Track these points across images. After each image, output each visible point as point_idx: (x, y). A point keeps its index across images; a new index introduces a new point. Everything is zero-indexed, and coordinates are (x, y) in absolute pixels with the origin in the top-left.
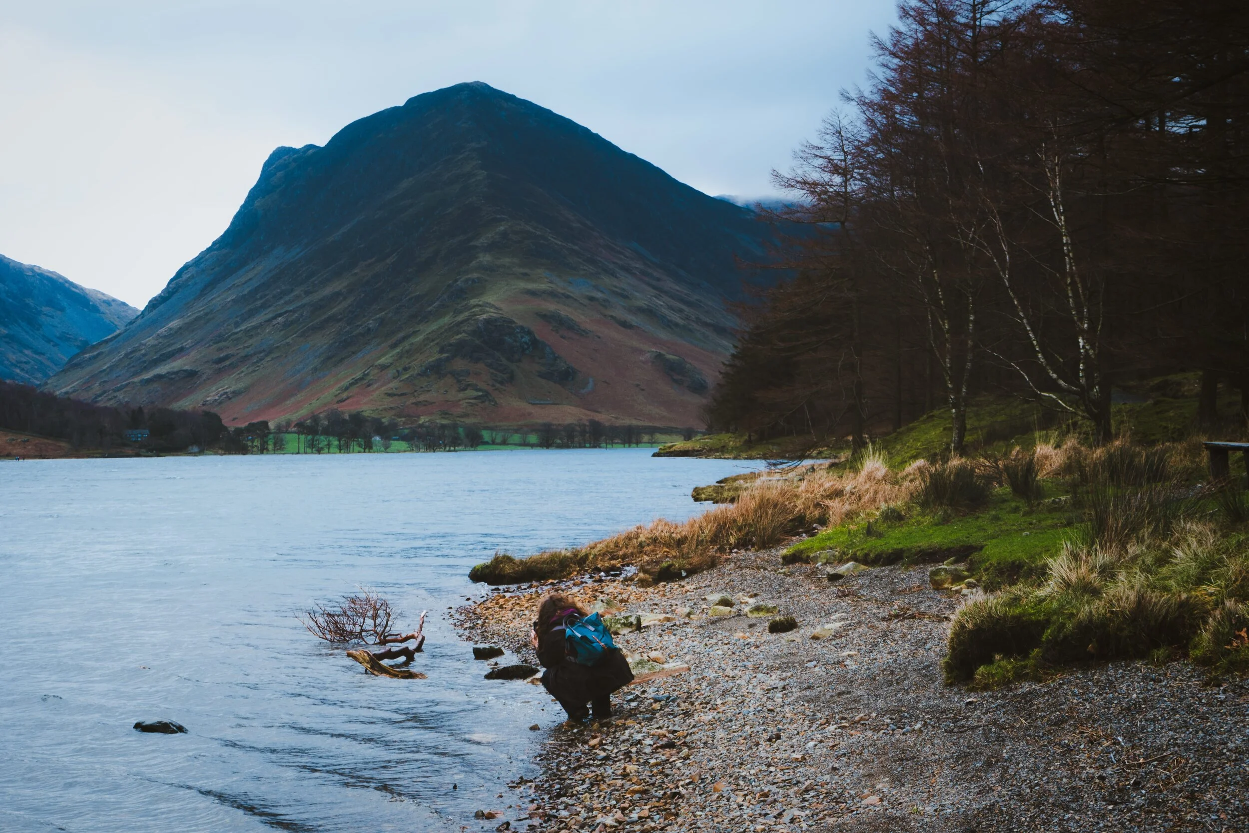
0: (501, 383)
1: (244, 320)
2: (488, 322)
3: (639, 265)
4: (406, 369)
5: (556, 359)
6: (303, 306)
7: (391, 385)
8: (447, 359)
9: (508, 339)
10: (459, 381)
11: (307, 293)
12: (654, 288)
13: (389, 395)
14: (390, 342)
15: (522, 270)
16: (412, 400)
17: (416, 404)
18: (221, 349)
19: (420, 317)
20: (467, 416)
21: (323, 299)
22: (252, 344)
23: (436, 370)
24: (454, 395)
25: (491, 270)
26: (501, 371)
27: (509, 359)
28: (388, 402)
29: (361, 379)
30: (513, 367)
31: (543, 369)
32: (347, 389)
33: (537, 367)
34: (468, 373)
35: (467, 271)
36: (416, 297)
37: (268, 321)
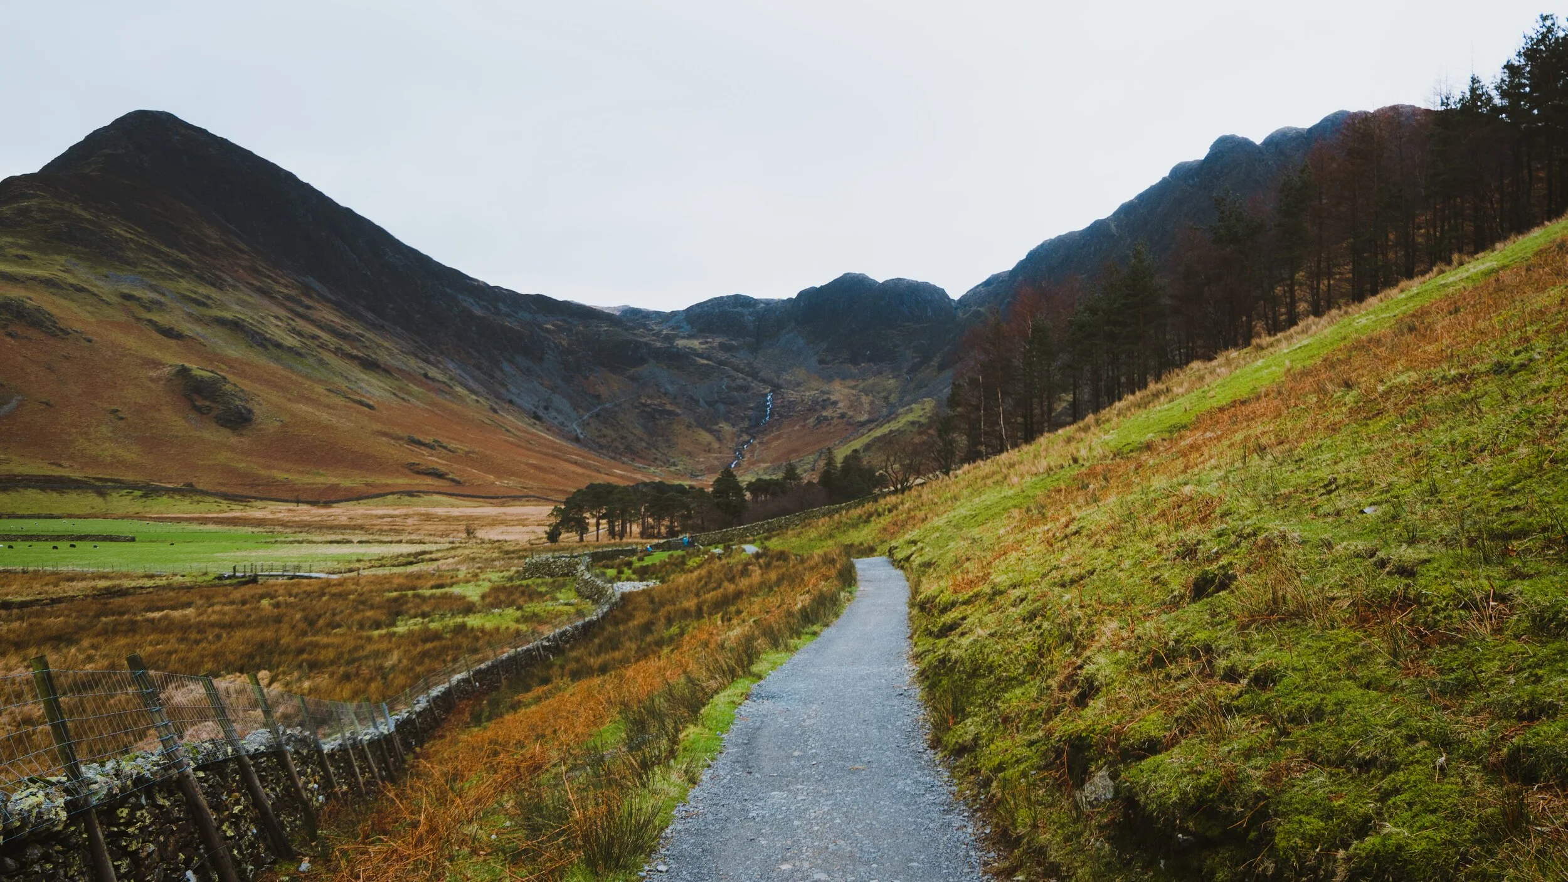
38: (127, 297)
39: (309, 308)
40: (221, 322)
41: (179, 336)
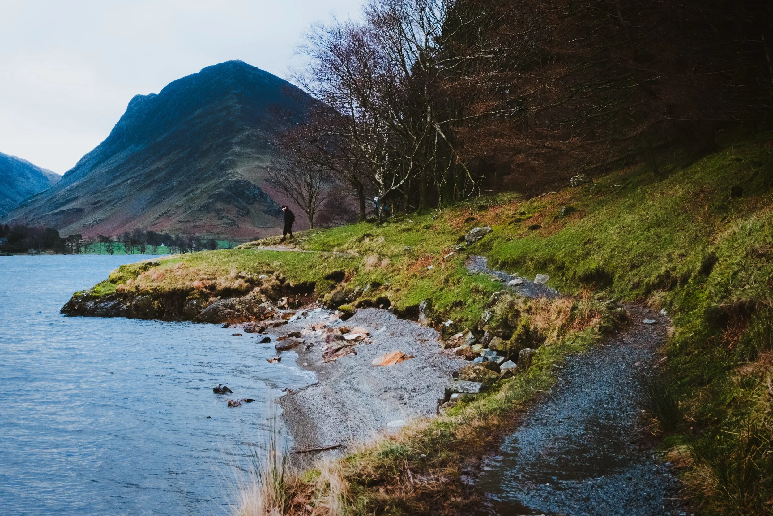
0: (242, 216)
1: (110, 182)
2: (236, 182)
4: (190, 208)
5: (273, 203)
6: (141, 175)
7: (181, 216)
8: (212, 202)
9: (246, 192)
10: (218, 215)
11: (144, 168)
13: (180, 222)
14: (183, 194)
15: (256, 156)
16: (192, 225)
17: (194, 227)
18: (96, 197)
19: (200, 180)
20: (222, 233)
21: (151, 171)
22: (113, 195)
23: (206, 208)
24: (215, 222)
25: (240, 155)
26: (242, 209)
27: (247, 203)
28: (178, 226)
29: (166, 213)
30: (249, 207)
31: (266, 209)
32: (158, 218)
33: (262, 207)
34: (224, 210)
35: (227, 156)
36: (200, 170)
37: (122, 182)
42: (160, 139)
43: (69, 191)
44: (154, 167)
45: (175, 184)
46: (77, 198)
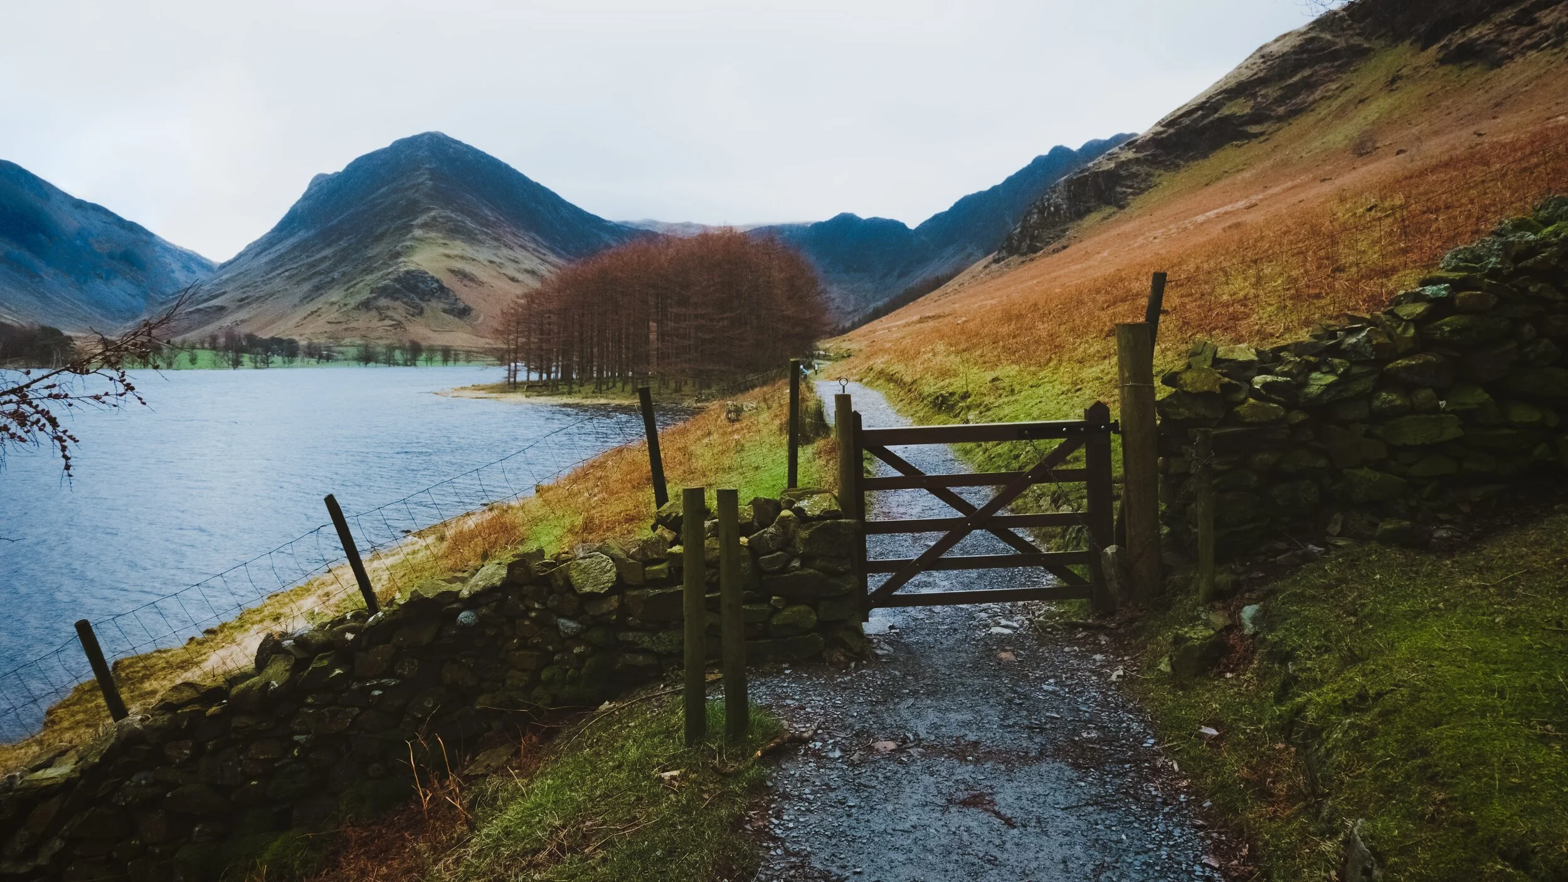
0: (413, 316)
1: (267, 274)
2: (408, 272)
3: (533, 246)
4: (345, 305)
5: (456, 300)
6: (303, 265)
7: (333, 316)
8: (374, 298)
9: (421, 285)
10: (380, 314)
11: (308, 257)
12: (541, 259)
13: (329, 323)
14: (346, 287)
15: (443, 241)
16: (345, 326)
17: (346, 330)
18: (244, 292)
19: (369, 271)
20: (381, 338)
21: (316, 260)
22: (267, 289)
23: (366, 305)
24: (375, 323)
25: (420, 240)
26: (413, 307)
27: (421, 299)
28: (328, 328)
29: (316, 312)
30: (423, 305)
31: (447, 307)
32: (305, 318)
33: (442, 305)
34: (388, 308)
35: (404, 241)
36: (369, 258)
37: (280, 274)
38: (491, 262)
39: (544, 255)
40: (527, 271)
41: (517, 281)
42: (334, 222)
43: (217, 285)
44: (318, 256)
45: (336, 275)
46: (224, 293)
